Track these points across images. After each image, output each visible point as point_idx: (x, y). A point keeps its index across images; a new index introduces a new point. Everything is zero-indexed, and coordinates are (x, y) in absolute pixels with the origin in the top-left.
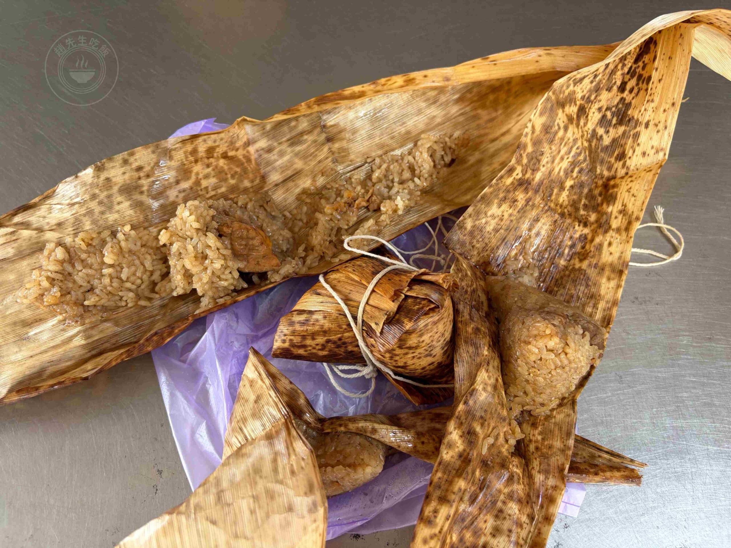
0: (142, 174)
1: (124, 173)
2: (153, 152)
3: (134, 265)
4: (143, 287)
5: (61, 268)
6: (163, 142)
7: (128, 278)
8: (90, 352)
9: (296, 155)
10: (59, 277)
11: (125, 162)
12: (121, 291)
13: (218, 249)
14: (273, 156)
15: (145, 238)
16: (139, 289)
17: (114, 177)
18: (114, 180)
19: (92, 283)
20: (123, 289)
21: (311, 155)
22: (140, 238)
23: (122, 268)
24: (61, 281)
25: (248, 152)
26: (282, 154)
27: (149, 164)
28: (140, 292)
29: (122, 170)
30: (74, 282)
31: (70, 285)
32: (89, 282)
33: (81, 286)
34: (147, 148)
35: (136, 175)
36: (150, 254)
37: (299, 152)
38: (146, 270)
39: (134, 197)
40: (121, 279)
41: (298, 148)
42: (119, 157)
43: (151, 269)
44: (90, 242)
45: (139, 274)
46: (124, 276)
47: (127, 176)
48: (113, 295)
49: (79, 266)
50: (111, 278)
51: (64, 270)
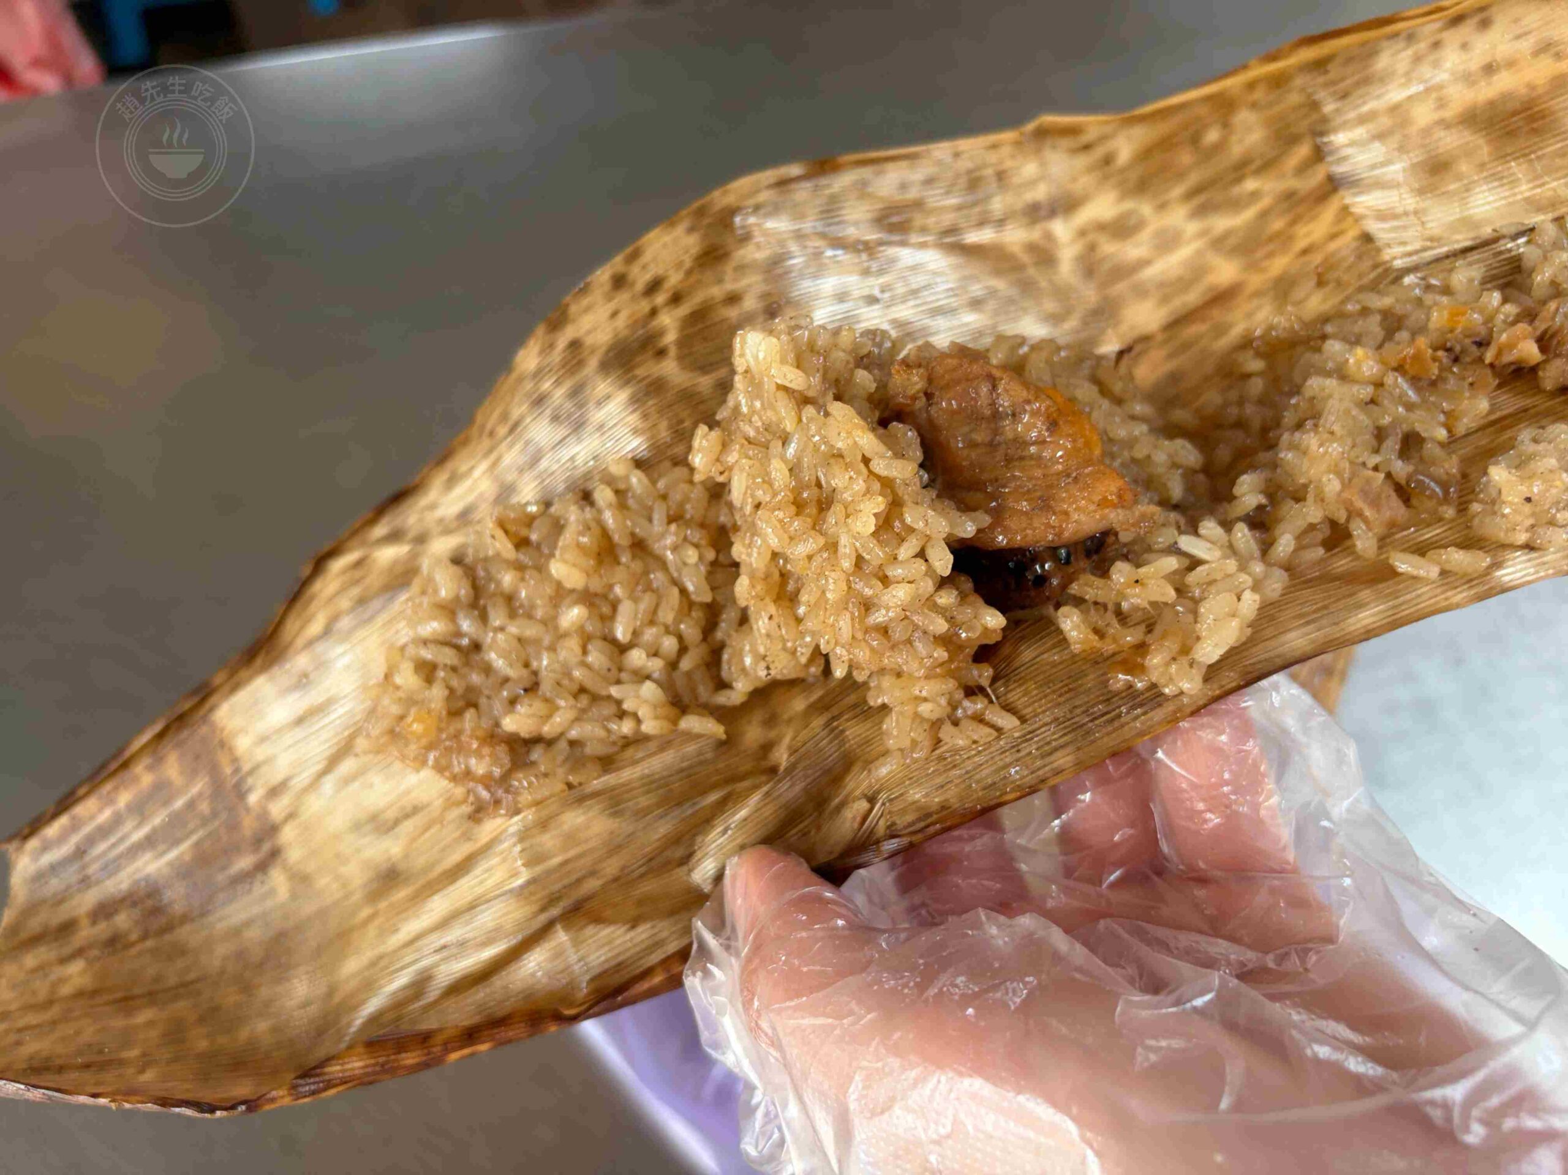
0: (660, 299)
1: (614, 314)
2: (691, 230)
3: (649, 588)
4: (686, 664)
5: (451, 627)
6: (716, 194)
7: (636, 634)
8: (543, 909)
9: (1218, 243)
10: (448, 656)
11: (619, 282)
12: (618, 682)
13: (866, 461)
14: (1133, 250)
15: (676, 496)
16: (677, 675)
17: (589, 332)
18: (589, 341)
19: (535, 664)
20: (624, 676)
21: (1271, 239)
22: (664, 497)
23: (614, 606)
24: (454, 669)
25: (1049, 236)
26: (1167, 242)
27: (679, 265)
28: (680, 682)
29: (611, 306)
30: (488, 669)
31: (476, 678)
32: (527, 665)
33: (506, 680)
34: (673, 224)
35: (645, 306)
36: (696, 546)
37: (1227, 234)
38: (691, 604)
39: (640, 372)
40: (613, 641)
41: (1222, 223)
42: (602, 276)
43: (707, 598)
44: (524, 532)
45: (667, 615)
46: (621, 633)
47: (621, 321)
48: (595, 698)
49: (497, 618)
50: (586, 640)
51: (459, 634)
